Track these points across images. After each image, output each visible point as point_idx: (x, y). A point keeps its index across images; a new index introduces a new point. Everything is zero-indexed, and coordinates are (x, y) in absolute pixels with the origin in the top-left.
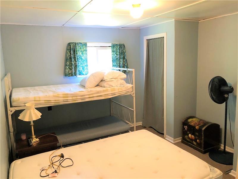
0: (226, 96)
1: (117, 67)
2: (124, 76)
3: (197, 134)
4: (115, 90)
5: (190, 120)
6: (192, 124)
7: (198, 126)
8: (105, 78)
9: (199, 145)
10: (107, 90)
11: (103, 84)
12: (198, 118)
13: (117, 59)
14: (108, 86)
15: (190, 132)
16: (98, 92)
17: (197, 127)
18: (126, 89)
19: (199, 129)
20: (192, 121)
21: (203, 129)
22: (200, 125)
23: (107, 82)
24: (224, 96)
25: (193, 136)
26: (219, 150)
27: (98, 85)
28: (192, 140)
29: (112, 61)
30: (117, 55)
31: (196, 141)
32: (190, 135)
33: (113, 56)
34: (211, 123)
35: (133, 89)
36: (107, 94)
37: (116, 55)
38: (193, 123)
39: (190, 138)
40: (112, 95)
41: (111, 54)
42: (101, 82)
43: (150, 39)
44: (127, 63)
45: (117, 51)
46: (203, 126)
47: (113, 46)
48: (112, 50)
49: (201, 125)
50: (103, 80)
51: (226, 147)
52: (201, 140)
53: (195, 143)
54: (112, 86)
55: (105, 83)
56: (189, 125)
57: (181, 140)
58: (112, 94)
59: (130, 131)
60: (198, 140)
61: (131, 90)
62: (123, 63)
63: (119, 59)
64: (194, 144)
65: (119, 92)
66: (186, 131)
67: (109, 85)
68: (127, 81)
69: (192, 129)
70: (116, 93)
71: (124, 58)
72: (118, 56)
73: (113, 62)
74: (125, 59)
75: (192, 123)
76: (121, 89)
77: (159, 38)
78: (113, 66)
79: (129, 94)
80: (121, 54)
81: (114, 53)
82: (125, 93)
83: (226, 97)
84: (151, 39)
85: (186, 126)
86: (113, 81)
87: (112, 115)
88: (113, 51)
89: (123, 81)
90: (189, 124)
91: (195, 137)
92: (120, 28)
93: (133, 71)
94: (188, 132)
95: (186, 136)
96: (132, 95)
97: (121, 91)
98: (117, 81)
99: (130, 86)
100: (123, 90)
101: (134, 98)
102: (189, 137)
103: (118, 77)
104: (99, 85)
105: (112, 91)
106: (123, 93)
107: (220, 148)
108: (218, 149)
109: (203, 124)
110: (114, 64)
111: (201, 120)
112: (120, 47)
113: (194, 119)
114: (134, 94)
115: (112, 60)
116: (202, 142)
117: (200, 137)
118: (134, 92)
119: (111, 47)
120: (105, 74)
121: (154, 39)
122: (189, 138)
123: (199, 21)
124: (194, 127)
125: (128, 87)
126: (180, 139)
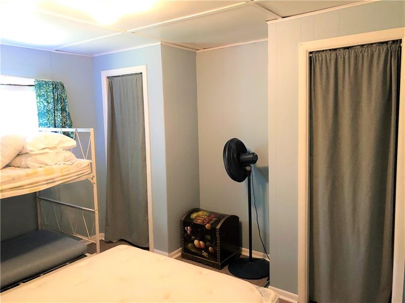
0: (248, 168)
1: (49, 127)
2: (72, 143)
3: (209, 237)
4: (53, 173)
5: (194, 216)
6: (199, 222)
7: (208, 223)
8: (29, 148)
9: (212, 255)
10: (35, 174)
11: (23, 160)
12: (207, 211)
13: (48, 111)
14: (38, 165)
15: (195, 237)
16: (14, 180)
17: (208, 226)
18: (77, 169)
19: (212, 227)
20: (197, 216)
21: (218, 227)
22: (212, 222)
23: (33, 157)
24: (246, 169)
25: (201, 242)
26: (241, 257)
27: (8, 166)
28: (200, 249)
29: (38, 114)
30: (48, 102)
31: (207, 251)
32: (196, 242)
33: (39, 105)
34: (227, 215)
35: (91, 168)
36: (37, 183)
37: (46, 104)
38: (201, 220)
39: (197, 246)
40: (47, 184)
41: (36, 100)
42: (18, 158)
43: (113, 77)
44: (70, 120)
45: (48, 96)
46: (217, 222)
47: (39, 86)
48: (37, 92)
49: (214, 221)
50: (22, 153)
51: (253, 251)
52: (214, 246)
53: (205, 254)
54: (47, 165)
55: (29, 159)
56: (194, 224)
57: (180, 254)
58: (48, 182)
59: (87, 254)
60: (210, 248)
61: (88, 170)
62: (62, 120)
63: (52, 111)
64: (204, 257)
65: (62, 176)
66: (189, 236)
67: (38, 163)
68: (77, 152)
69: (199, 231)
70: (56, 179)
71: (63, 110)
72: (51, 106)
73: (39, 117)
74: (66, 112)
75: (199, 219)
76: (67, 170)
77: (132, 74)
78: (41, 125)
79: (84, 178)
80: (56, 101)
81: (42, 100)
82: (76, 177)
83: (248, 171)
84: (115, 77)
85: (189, 228)
86: (47, 153)
87: (40, 228)
88: (39, 96)
89: (69, 154)
90: (194, 222)
91: (205, 244)
92: (51, 51)
93: (90, 132)
94: (193, 237)
95: (189, 245)
96: (91, 180)
97: (68, 173)
98: (57, 153)
99: (85, 162)
100: (71, 172)
101: (95, 186)
102: (194, 245)
103: (58, 144)
104: (13, 164)
105: (46, 175)
106: (72, 178)
107: (241, 254)
108: (239, 257)
109: (216, 219)
110: (41, 121)
111: (211, 213)
112: (53, 88)
113: (200, 213)
114: (95, 179)
115: (37, 112)
116: (218, 249)
117: (213, 242)
118: (94, 173)
119: (34, 87)
120: (27, 141)
121: (123, 76)
122: (194, 247)
123: (197, 52)
124: (203, 226)
125: (80, 164)
126: (179, 252)
